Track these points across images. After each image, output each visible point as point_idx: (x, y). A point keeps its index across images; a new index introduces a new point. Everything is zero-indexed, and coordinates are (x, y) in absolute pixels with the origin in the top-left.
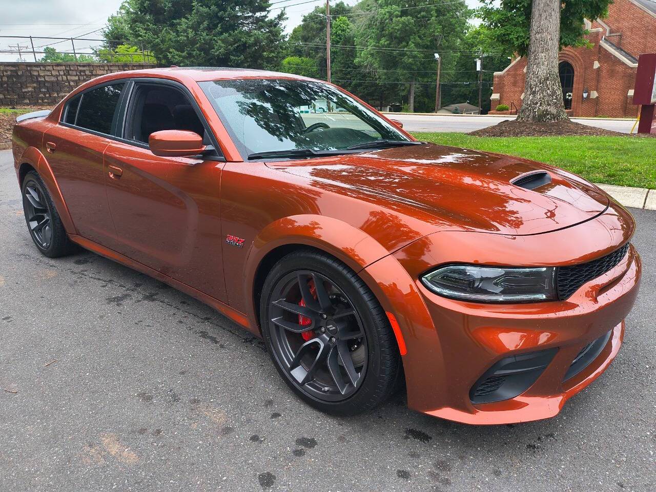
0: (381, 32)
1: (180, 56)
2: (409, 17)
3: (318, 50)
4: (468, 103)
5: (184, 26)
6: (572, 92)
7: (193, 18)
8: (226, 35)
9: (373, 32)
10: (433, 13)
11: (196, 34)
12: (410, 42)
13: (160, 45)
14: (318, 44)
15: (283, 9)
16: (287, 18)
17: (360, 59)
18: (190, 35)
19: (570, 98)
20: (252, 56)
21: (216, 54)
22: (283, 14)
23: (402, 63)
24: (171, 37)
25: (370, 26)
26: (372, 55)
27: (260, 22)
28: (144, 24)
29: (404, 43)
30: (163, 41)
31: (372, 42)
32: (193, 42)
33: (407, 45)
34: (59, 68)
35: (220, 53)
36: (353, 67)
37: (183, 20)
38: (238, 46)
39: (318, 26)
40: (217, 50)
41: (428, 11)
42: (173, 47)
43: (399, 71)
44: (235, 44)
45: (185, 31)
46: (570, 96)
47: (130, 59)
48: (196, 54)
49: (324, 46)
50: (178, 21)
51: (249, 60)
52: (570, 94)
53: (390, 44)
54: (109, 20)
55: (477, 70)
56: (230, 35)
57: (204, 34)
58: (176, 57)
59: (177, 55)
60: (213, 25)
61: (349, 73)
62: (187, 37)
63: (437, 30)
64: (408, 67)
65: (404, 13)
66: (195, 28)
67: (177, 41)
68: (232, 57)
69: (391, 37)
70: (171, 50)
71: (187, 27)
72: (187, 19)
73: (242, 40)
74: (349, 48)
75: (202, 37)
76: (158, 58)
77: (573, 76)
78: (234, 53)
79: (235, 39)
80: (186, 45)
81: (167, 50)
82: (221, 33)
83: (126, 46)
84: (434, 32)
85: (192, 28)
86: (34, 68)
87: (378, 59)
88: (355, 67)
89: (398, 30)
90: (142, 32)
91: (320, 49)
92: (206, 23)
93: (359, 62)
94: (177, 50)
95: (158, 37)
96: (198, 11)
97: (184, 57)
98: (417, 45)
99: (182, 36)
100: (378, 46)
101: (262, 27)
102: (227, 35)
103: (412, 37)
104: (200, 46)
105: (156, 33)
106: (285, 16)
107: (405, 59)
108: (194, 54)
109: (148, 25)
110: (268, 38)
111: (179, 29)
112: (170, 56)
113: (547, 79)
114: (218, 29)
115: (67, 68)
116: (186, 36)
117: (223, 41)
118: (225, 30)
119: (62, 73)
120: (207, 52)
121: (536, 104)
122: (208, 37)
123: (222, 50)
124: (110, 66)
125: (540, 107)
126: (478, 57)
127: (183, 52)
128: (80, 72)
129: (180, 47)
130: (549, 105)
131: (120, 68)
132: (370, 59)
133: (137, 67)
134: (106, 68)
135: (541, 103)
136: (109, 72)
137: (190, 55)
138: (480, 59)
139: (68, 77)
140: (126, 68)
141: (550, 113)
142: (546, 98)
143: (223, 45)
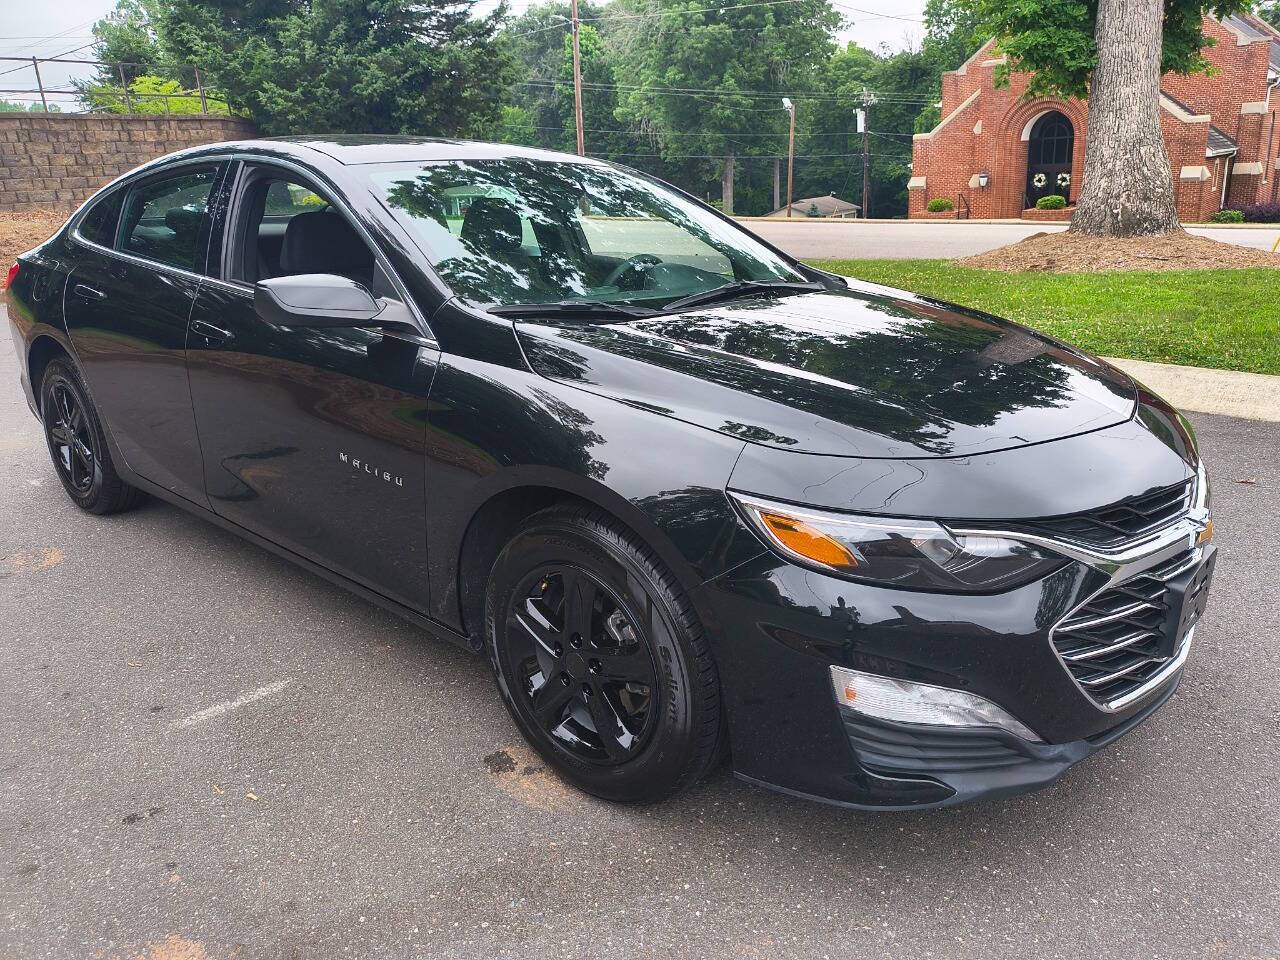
0: (666, 54)
1: (286, 99)
2: (722, 25)
3: (537, 93)
4: (833, 196)
5: (294, 34)
6: (1069, 172)
7: (314, 16)
8: (385, 51)
9: (650, 56)
10: (770, 16)
11: (322, 51)
12: (726, 76)
13: (239, 74)
14: (537, 80)
17: (625, 110)
18: (309, 53)
19: (1064, 184)
20: (444, 97)
21: (365, 93)
22: (503, 8)
23: (711, 118)
24: (264, 55)
25: (643, 42)
26: (650, 100)
27: (457, 26)
28: (199, 28)
29: (715, 77)
30: (248, 66)
31: (649, 75)
32: (313, 69)
33: (720, 81)
35: (375, 90)
36: (609, 125)
37: (294, 18)
38: (411, 78)
39: (534, 43)
40: (369, 84)
41: (760, 14)
42: (270, 79)
43: (707, 133)
44: (405, 72)
45: (296, 44)
46: (1064, 179)
47: (163, 107)
48: (324, 93)
49: (548, 83)
50: (278, 21)
51: (437, 106)
52: (1065, 175)
53: (683, 80)
54: (95, 31)
55: (859, 131)
56: (395, 52)
57: (341, 50)
58: (280, 100)
59: (280, 95)
60: (356, 32)
61: (602, 137)
62: (302, 57)
63: (776, 50)
64: (723, 126)
65: (711, 18)
66: (320, 36)
67: (277, 67)
68: (400, 100)
69: (687, 65)
70: (266, 85)
71: (301, 35)
72: (301, 16)
73: (422, 62)
74: (600, 87)
75: (334, 58)
76: (232, 103)
77: (1072, 141)
78: (405, 92)
79: (405, 61)
80: (298, 75)
81: (258, 85)
82: (376, 49)
83: (154, 79)
84: (771, 54)
85: (312, 37)
87: (663, 109)
88: (615, 125)
89: (701, 51)
90: (199, 45)
91: (541, 89)
92: (341, 27)
93: (624, 115)
94: (277, 84)
95: (236, 57)
97: (296, 101)
98: (740, 81)
99: (288, 54)
100: (661, 85)
101: (463, 35)
102: (389, 51)
103: (729, 64)
104: (330, 76)
105: (228, 47)
106: (508, 14)
107: (717, 110)
108: (318, 94)
109: (211, 30)
110: (476, 59)
111: (282, 40)
112: (263, 97)
113: (1140, 142)
114: (370, 39)
116: (299, 56)
117: (382, 65)
118: (383, 40)
119: (13, 137)
120: (345, 90)
121: (1118, 197)
122: (347, 58)
123: (379, 85)
124: (125, 122)
125: (1128, 204)
126: (859, 105)
127: (294, 89)
128: (56, 134)
129: (286, 79)
130: (1146, 198)
131: (150, 125)
132: (646, 108)
133: (189, 124)
134: (118, 126)
135: (1129, 195)
136: (124, 136)
137: (309, 96)
138: (863, 109)
139: (29, 146)
140: (164, 127)
141: (1149, 218)
142: (1140, 186)
143: (379, 73)
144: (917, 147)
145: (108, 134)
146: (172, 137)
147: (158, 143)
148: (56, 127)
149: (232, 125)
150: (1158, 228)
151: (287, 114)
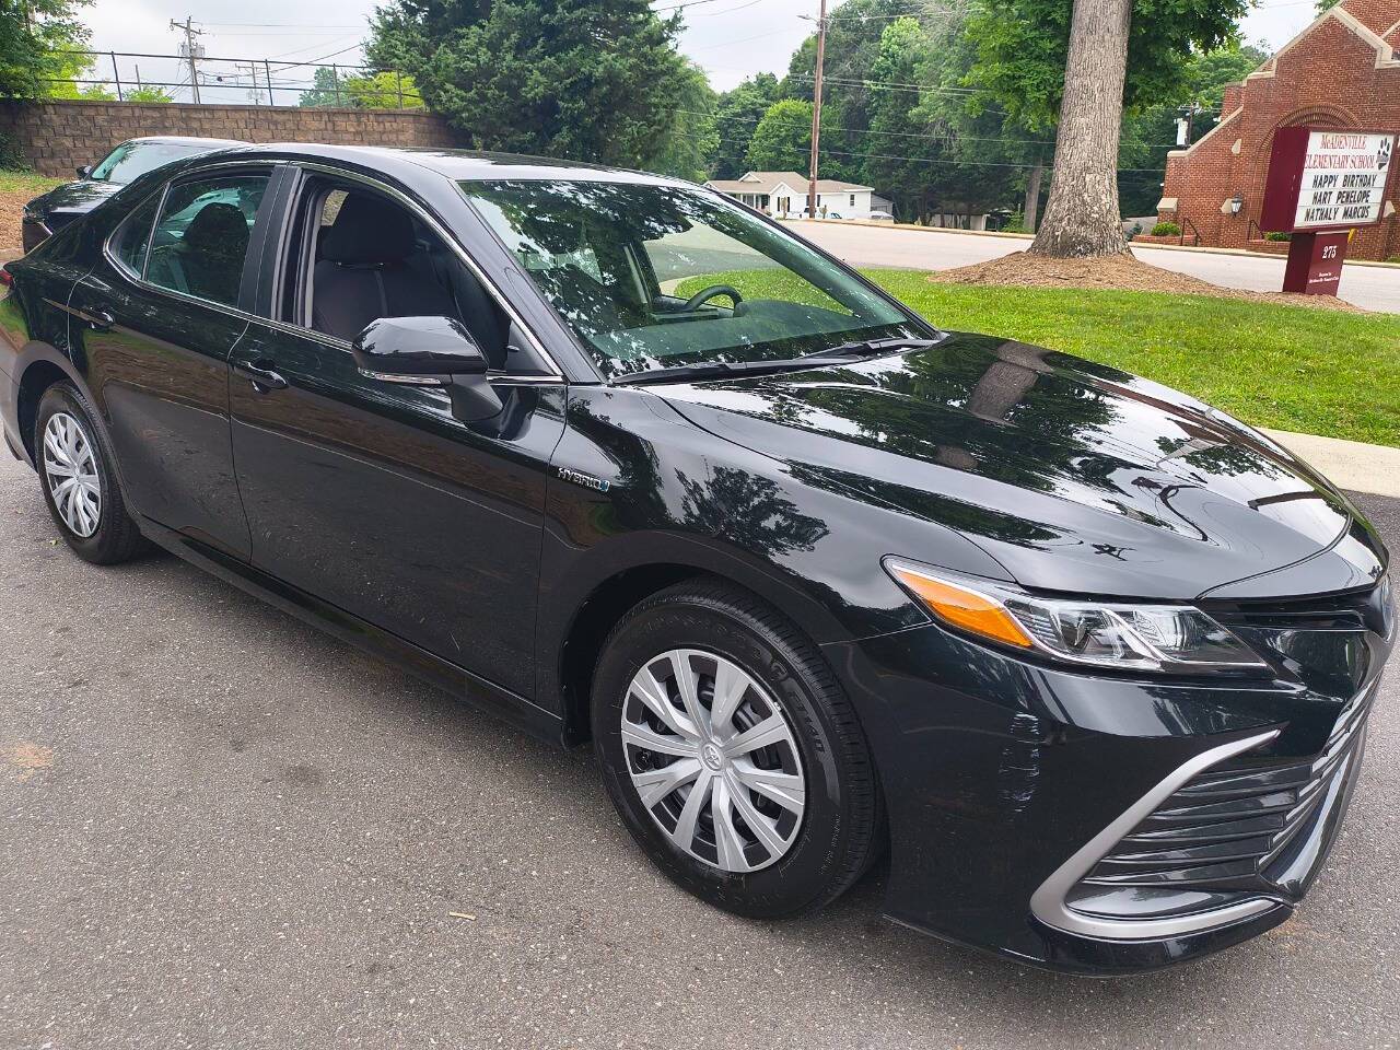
1: (462, 99)
5: (472, 41)
7: (493, 27)
8: (551, 60)
11: (495, 57)
13: (430, 75)
15: (678, 9)
16: (685, 28)
17: (921, 110)
20: (603, 102)
21: (529, 96)
22: (677, 19)
24: (451, 60)
25: (949, 39)
26: (948, 101)
27: (623, 37)
28: (406, 35)
30: (436, 69)
31: (949, 75)
32: (487, 72)
34: (237, 115)
35: (538, 94)
37: (474, 28)
38: (573, 83)
40: (532, 89)
42: (452, 81)
43: (1007, 140)
44: (567, 78)
45: (474, 51)
48: (494, 94)
50: (465, 30)
56: (559, 61)
57: (510, 57)
58: (455, 99)
59: (457, 96)
60: (528, 41)
62: (478, 62)
66: (494, 47)
67: (459, 70)
68: (561, 104)
70: (448, 86)
71: (479, 43)
72: (482, 27)
73: (583, 69)
75: (505, 64)
76: (425, 99)
78: (566, 96)
79: (568, 69)
80: (474, 78)
81: (442, 86)
82: (542, 57)
85: (488, 45)
86: (194, 115)
88: (912, 127)
90: (401, 50)
92: (514, 37)
93: (919, 115)
94: (457, 86)
95: (429, 61)
96: (501, 13)
97: (470, 101)
99: (468, 59)
101: (627, 46)
102: (553, 60)
104: (500, 79)
105: (425, 52)
106: (682, 24)
108: (490, 95)
109: (414, 37)
111: (464, 47)
112: (445, 97)
114: (537, 48)
115: (252, 116)
116: (476, 61)
117: (542, 72)
118: (551, 50)
119: (242, 125)
120: (514, 92)
121: (1061, 220)
122: (516, 64)
123: (541, 89)
124: (332, 114)
125: (1068, 228)
126: (1182, 114)
127: (468, 90)
128: (276, 123)
129: (464, 82)
130: (1083, 223)
131: (352, 117)
132: (942, 110)
133: (386, 117)
134: (325, 117)
135: (1069, 219)
136: (330, 126)
137: (483, 98)
138: (1185, 119)
139: (254, 132)
140: (364, 119)
141: (1085, 241)
142: (1079, 210)
143: (542, 79)
144: (1171, 165)
145: (317, 124)
146: (369, 128)
147: (357, 133)
148: (276, 116)
149: (424, 119)
150: (1092, 251)
151: (462, 111)
